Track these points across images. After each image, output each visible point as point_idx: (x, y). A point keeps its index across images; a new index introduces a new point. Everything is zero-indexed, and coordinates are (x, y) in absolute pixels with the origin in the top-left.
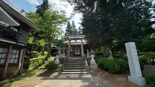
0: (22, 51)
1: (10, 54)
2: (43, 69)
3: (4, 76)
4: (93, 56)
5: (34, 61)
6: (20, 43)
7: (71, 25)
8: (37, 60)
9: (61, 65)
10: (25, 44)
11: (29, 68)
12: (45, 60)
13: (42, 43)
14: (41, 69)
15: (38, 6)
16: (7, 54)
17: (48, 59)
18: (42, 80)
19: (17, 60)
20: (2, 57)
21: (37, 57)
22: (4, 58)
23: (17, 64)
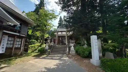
0: (23, 39)
1: (15, 41)
2: (37, 52)
3: (12, 55)
4: (73, 44)
5: (32, 47)
6: (22, 34)
7: (62, 19)
8: (34, 46)
9: (49, 50)
10: (26, 35)
11: (28, 52)
12: (39, 47)
13: (38, 34)
14: (36, 52)
15: (36, 5)
16: (14, 41)
17: (42, 46)
18: (34, 59)
19: (20, 45)
20: (11, 43)
21: (35, 44)
22: (12, 44)
23: (20, 48)
